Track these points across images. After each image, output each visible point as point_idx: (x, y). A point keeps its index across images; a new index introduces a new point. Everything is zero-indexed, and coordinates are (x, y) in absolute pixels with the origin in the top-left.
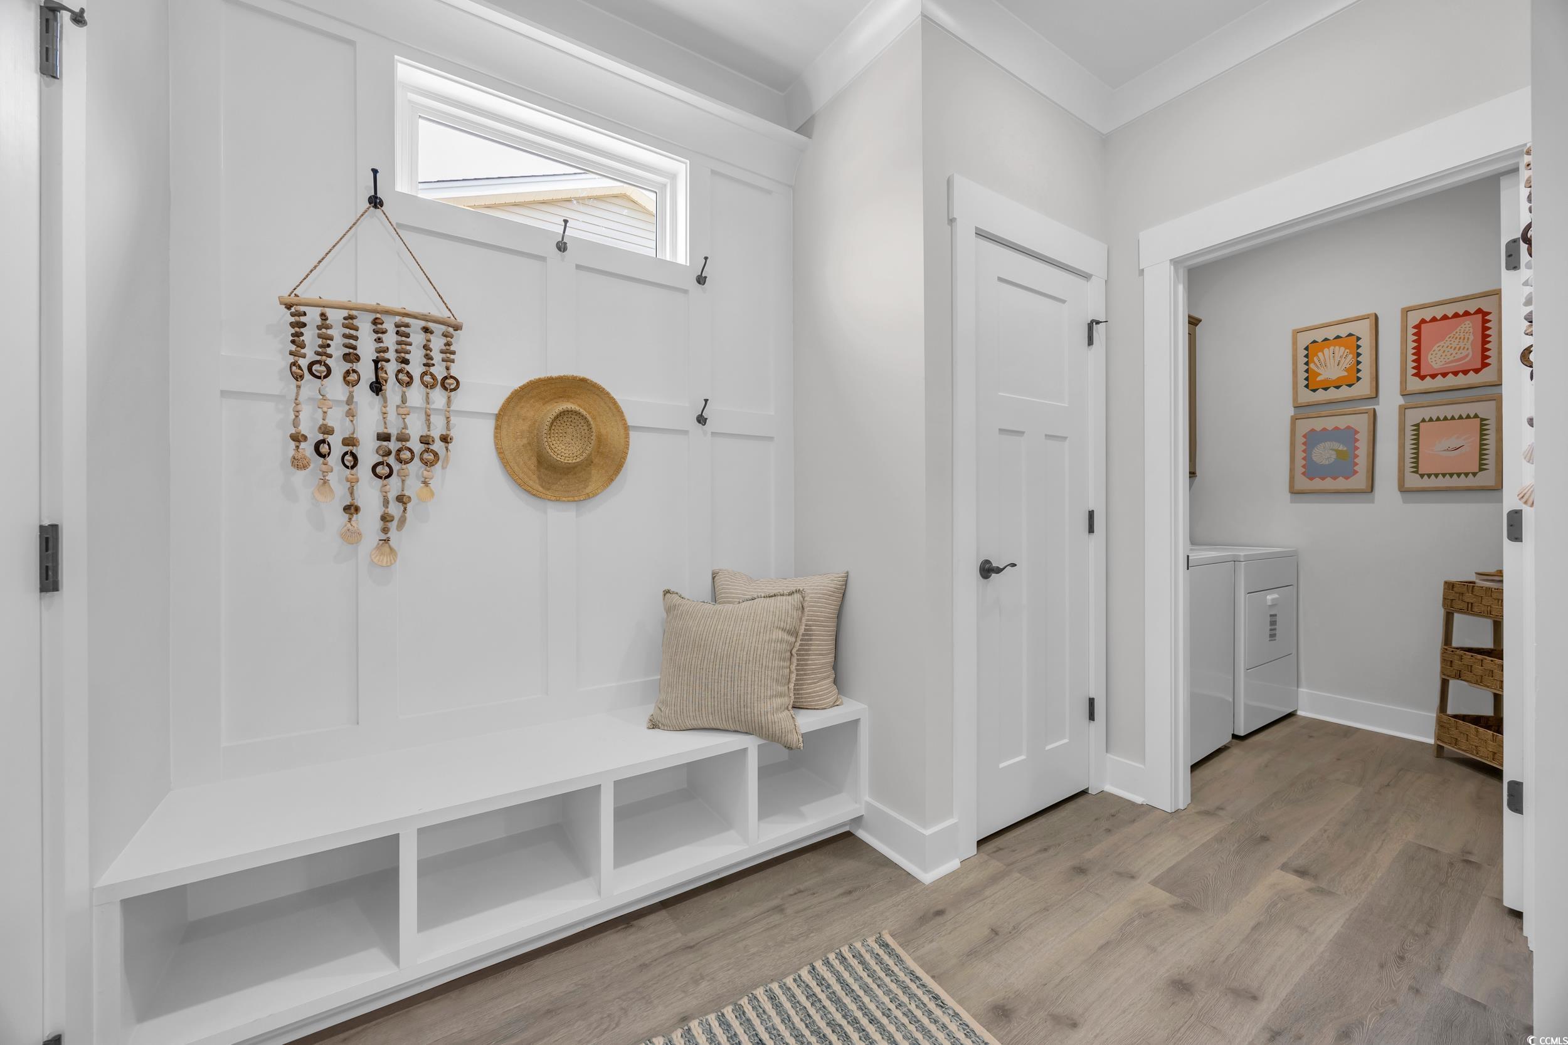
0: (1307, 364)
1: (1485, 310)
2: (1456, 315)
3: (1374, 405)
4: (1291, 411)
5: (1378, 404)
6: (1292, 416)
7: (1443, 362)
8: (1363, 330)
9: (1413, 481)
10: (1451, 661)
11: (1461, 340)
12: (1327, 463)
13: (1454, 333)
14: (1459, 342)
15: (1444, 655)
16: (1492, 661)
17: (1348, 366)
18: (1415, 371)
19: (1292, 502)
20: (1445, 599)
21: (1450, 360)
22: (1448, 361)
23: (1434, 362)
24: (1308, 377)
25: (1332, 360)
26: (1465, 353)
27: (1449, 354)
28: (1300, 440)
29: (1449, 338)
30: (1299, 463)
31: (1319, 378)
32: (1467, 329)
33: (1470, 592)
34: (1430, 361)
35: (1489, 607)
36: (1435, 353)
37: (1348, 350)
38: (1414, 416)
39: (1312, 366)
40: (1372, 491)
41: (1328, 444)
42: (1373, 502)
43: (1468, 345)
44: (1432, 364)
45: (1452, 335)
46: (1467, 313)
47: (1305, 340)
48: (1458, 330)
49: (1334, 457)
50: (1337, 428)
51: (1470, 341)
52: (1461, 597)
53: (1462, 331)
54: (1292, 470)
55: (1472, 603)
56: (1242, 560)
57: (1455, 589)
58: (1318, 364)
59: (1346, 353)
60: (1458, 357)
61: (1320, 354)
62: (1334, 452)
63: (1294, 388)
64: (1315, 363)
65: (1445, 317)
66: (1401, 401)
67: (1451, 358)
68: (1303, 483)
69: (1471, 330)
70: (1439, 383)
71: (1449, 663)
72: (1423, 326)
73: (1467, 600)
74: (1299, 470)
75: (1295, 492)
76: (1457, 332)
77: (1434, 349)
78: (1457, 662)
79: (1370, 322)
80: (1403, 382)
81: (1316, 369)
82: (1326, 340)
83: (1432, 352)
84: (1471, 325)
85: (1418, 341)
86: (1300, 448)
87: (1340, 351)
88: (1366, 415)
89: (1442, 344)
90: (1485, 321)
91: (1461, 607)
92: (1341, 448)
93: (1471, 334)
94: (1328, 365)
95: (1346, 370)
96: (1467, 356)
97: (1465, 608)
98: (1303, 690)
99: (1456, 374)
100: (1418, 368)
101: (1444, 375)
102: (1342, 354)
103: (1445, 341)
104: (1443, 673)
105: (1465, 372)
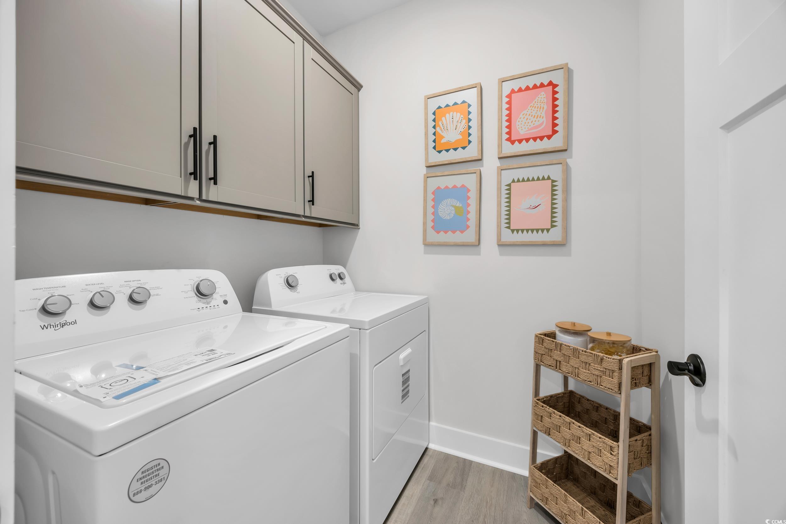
0: (434, 127)
1: (554, 82)
2: (535, 87)
3: (480, 167)
4: (424, 170)
5: (483, 166)
6: (424, 175)
7: (527, 129)
8: (471, 96)
9: (508, 236)
10: (542, 416)
11: (539, 109)
12: (449, 218)
13: (534, 102)
14: (537, 111)
15: (535, 408)
16: (579, 427)
17: (462, 130)
18: (507, 136)
19: (425, 253)
20: (536, 352)
21: (531, 127)
22: (530, 127)
23: (520, 129)
24: (435, 139)
25: (452, 125)
26: (541, 120)
27: (530, 121)
28: (430, 197)
29: (531, 106)
30: (430, 217)
31: (443, 141)
32: (542, 99)
33: (558, 349)
34: (518, 127)
35: (577, 370)
36: (520, 120)
37: (462, 116)
38: (508, 177)
39: (438, 129)
40: (479, 245)
41: (449, 200)
42: (479, 254)
43: (543, 114)
44: (518, 129)
45: (532, 104)
46: (542, 85)
47: (433, 104)
48: (536, 100)
49: (453, 212)
50: (455, 187)
51: (544, 110)
52: (550, 353)
53: (539, 101)
54: (425, 224)
55: (560, 361)
56: (366, 328)
57: (544, 344)
58: (442, 128)
59: (461, 118)
60: (537, 124)
61: (443, 119)
62: (453, 208)
63: (426, 149)
64: (440, 128)
65: (528, 88)
66: (497, 163)
67: (532, 126)
68: (433, 237)
69: (545, 101)
70: (525, 147)
71: (540, 418)
72: (513, 95)
73: (556, 358)
74: (430, 224)
75: (428, 245)
76: (535, 102)
77: (520, 117)
78: (546, 419)
79: (477, 90)
80: (500, 146)
81: (440, 132)
82: (447, 106)
83: (519, 119)
84: (545, 96)
85: (509, 109)
86: (430, 203)
87: (457, 116)
88: (475, 175)
89: (525, 112)
90: (555, 93)
91: (549, 363)
92: (458, 204)
93: (545, 104)
94: (449, 128)
95: (461, 133)
96: (542, 124)
97: (554, 365)
98: (432, 423)
99: (535, 139)
100: (509, 133)
101: (527, 140)
102: (458, 119)
103: (527, 110)
104: (534, 425)
105: (541, 138)
